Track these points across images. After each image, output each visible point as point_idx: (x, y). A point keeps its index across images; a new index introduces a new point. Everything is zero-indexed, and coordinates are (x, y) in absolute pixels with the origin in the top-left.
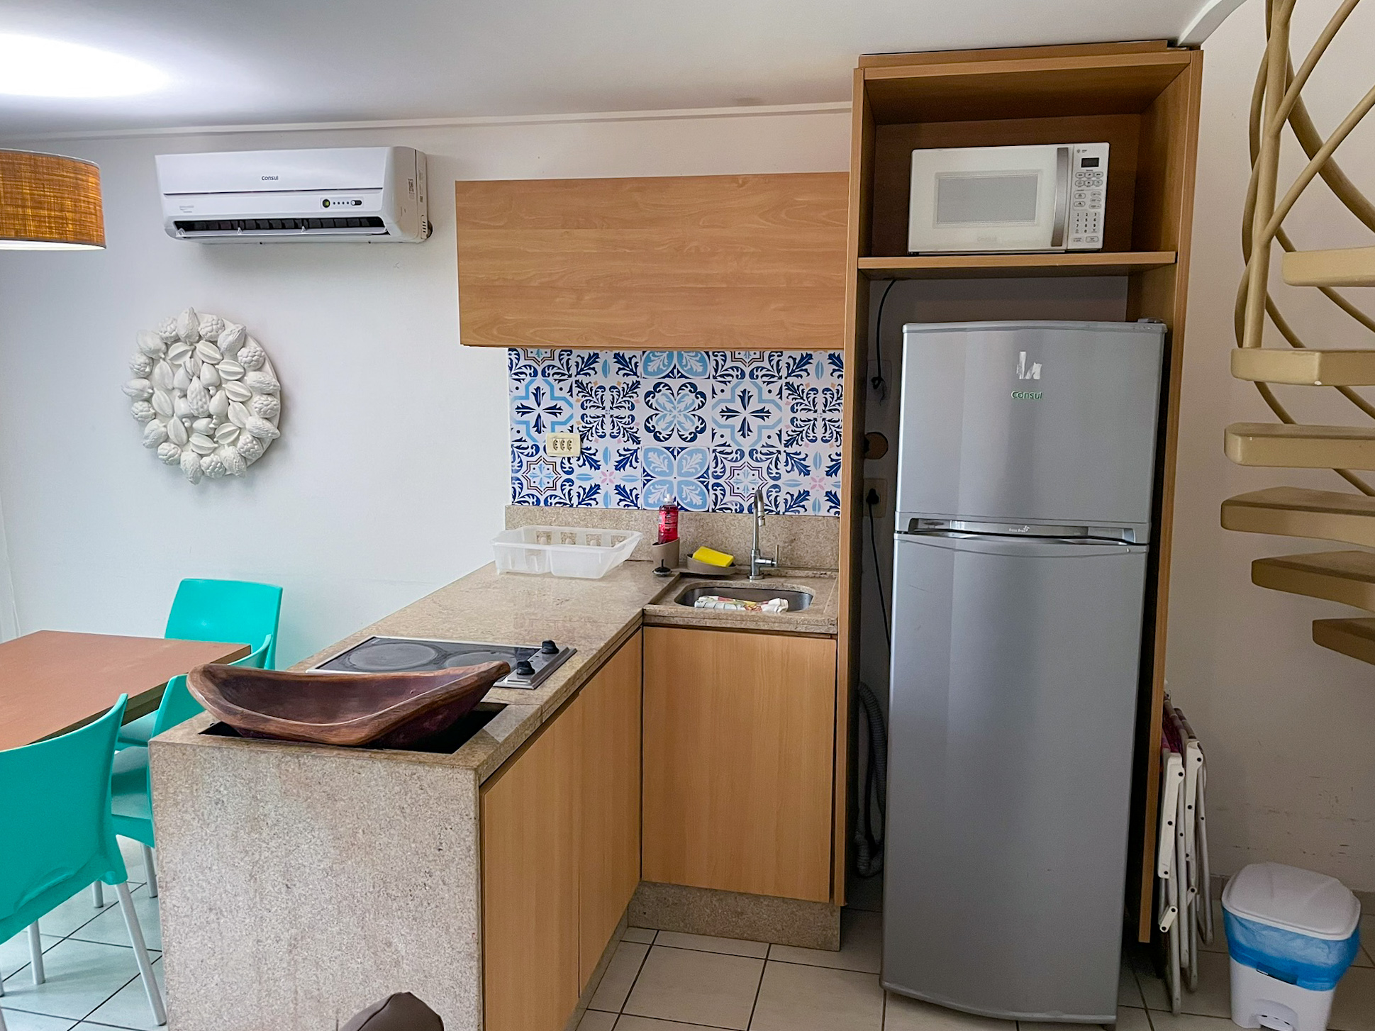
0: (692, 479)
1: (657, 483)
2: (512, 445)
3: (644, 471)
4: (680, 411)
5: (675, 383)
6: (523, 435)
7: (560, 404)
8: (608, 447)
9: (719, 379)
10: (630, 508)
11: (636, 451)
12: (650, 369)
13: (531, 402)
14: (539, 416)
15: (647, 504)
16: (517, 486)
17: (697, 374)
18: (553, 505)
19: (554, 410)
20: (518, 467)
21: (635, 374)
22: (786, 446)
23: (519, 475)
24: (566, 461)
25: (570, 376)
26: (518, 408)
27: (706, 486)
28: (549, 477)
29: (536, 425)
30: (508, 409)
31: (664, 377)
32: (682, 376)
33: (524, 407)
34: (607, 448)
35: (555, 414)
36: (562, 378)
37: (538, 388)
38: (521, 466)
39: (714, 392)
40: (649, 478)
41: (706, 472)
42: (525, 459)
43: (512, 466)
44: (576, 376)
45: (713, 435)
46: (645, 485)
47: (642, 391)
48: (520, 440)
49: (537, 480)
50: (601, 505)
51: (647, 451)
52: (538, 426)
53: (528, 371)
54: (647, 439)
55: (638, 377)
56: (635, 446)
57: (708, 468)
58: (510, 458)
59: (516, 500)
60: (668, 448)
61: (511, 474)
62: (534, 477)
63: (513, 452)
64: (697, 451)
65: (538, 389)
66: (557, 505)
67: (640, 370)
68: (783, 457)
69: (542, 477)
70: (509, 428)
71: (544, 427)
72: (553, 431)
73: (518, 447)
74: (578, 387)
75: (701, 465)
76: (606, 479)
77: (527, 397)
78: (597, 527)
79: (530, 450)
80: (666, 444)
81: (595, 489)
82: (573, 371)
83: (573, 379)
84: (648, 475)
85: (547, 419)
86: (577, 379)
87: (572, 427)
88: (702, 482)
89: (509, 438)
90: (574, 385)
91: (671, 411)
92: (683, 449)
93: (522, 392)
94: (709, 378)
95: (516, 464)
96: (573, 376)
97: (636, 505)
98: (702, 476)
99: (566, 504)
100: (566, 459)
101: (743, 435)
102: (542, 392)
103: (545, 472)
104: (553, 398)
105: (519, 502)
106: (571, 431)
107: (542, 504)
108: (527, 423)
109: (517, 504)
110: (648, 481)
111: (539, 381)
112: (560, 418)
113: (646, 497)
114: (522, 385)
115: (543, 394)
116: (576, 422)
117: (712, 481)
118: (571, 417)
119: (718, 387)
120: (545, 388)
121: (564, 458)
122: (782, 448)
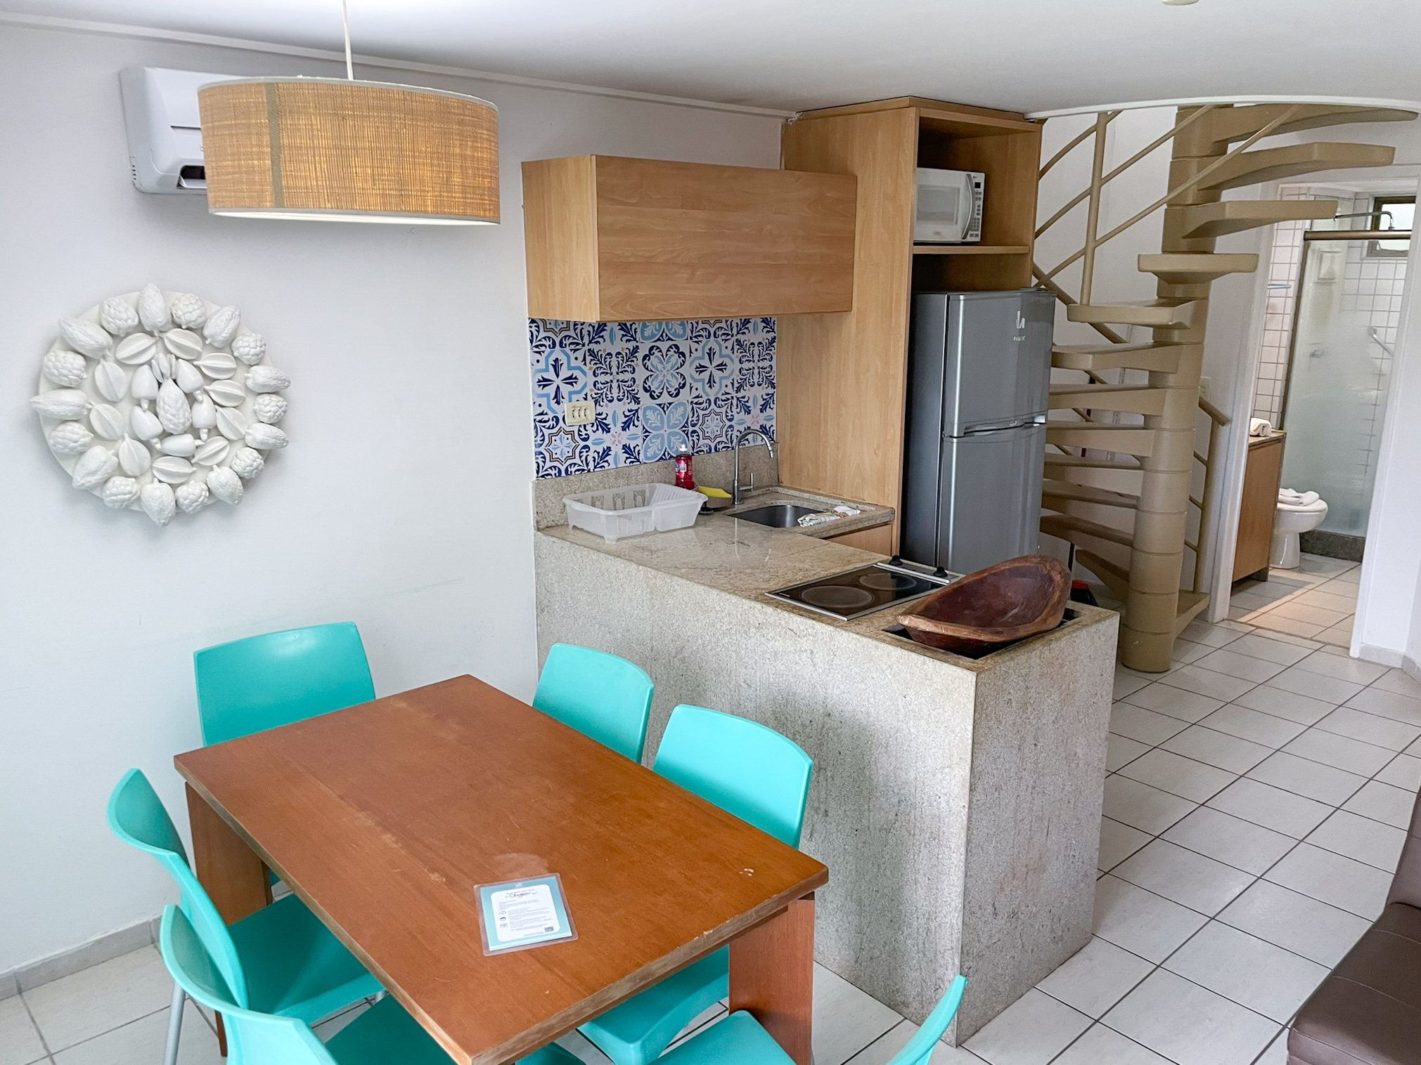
0: (676, 430)
1: (653, 437)
2: (535, 420)
3: (644, 428)
4: (668, 371)
5: (664, 346)
6: (544, 408)
7: (576, 373)
8: (616, 410)
9: (695, 339)
10: (634, 464)
11: (637, 411)
12: (646, 334)
13: (550, 375)
14: (558, 387)
15: (647, 458)
16: (540, 461)
17: (679, 336)
18: (573, 473)
19: (571, 380)
20: (541, 441)
21: (635, 340)
22: (737, 392)
23: (542, 449)
24: (582, 429)
25: (583, 345)
26: (539, 381)
27: (687, 435)
28: (569, 447)
29: (556, 397)
30: (530, 383)
31: (656, 341)
32: (669, 339)
33: (545, 380)
34: (615, 412)
35: (571, 384)
36: (577, 347)
37: (557, 359)
38: (543, 440)
39: (691, 352)
40: (647, 434)
41: (687, 423)
42: (546, 432)
43: (535, 441)
44: (588, 345)
45: (691, 388)
46: (644, 440)
47: (640, 355)
48: (542, 414)
49: (558, 451)
50: (612, 466)
51: (646, 409)
52: (558, 398)
53: (547, 343)
54: (644, 397)
55: (637, 342)
56: (636, 407)
57: (688, 419)
58: (533, 433)
59: (540, 475)
60: (660, 405)
61: (534, 449)
62: (555, 449)
63: (536, 426)
64: (680, 404)
65: (556, 361)
66: (577, 473)
67: (638, 336)
68: (735, 402)
69: (562, 446)
70: (532, 403)
71: (563, 398)
72: (570, 401)
73: (540, 421)
74: (591, 355)
75: (683, 416)
76: (615, 441)
77: (547, 370)
78: (613, 487)
79: (551, 423)
80: (658, 401)
81: (607, 451)
82: (586, 340)
83: (586, 348)
84: (647, 431)
85: (565, 389)
86: (589, 347)
87: (586, 395)
88: (684, 431)
89: (531, 412)
90: (587, 354)
91: (661, 371)
92: (670, 404)
93: (542, 365)
94: (687, 339)
95: (539, 438)
96: (586, 345)
97: (638, 461)
98: (684, 426)
99: (583, 470)
100: (583, 426)
101: (710, 387)
102: (560, 363)
103: (565, 442)
104: (570, 368)
105: (543, 476)
106: (586, 399)
107: (563, 474)
108: (547, 396)
109: (540, 478)
110: (647, 436)
111: (558, 353)
112: (577, 387)
113: (646, 451)
114: (542, 358)
115: (561, 365)
116: (590, 390)
117: (691, 429)
118: (585, 385)
119: (694, 346)
120: (563, 359)
121: (580, 426)
122: (734, 394)
